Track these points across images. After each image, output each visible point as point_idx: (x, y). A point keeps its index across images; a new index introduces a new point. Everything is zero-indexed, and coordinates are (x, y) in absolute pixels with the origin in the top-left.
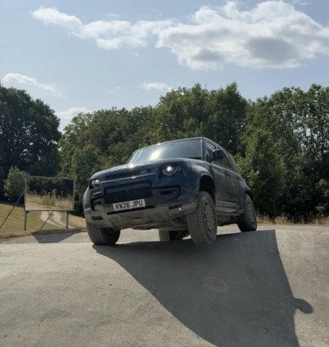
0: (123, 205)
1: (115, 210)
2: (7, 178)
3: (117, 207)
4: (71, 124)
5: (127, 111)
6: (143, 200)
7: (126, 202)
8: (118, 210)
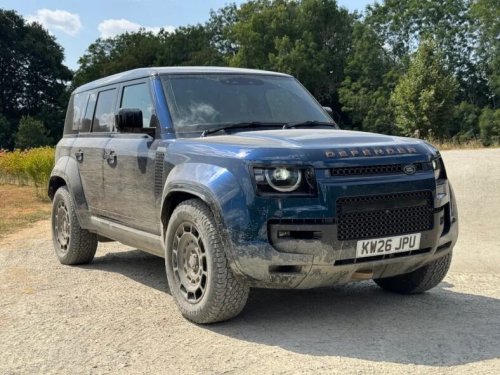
0: (379, 246)
1: (359, 254)
2: (18, 131)
3: (365, 248)
4: (87, 53)
5: (167, 33)
6: (418, 236)
7: (385, 239)
8: (365, 255)
